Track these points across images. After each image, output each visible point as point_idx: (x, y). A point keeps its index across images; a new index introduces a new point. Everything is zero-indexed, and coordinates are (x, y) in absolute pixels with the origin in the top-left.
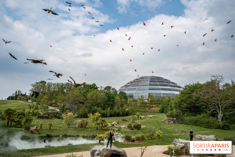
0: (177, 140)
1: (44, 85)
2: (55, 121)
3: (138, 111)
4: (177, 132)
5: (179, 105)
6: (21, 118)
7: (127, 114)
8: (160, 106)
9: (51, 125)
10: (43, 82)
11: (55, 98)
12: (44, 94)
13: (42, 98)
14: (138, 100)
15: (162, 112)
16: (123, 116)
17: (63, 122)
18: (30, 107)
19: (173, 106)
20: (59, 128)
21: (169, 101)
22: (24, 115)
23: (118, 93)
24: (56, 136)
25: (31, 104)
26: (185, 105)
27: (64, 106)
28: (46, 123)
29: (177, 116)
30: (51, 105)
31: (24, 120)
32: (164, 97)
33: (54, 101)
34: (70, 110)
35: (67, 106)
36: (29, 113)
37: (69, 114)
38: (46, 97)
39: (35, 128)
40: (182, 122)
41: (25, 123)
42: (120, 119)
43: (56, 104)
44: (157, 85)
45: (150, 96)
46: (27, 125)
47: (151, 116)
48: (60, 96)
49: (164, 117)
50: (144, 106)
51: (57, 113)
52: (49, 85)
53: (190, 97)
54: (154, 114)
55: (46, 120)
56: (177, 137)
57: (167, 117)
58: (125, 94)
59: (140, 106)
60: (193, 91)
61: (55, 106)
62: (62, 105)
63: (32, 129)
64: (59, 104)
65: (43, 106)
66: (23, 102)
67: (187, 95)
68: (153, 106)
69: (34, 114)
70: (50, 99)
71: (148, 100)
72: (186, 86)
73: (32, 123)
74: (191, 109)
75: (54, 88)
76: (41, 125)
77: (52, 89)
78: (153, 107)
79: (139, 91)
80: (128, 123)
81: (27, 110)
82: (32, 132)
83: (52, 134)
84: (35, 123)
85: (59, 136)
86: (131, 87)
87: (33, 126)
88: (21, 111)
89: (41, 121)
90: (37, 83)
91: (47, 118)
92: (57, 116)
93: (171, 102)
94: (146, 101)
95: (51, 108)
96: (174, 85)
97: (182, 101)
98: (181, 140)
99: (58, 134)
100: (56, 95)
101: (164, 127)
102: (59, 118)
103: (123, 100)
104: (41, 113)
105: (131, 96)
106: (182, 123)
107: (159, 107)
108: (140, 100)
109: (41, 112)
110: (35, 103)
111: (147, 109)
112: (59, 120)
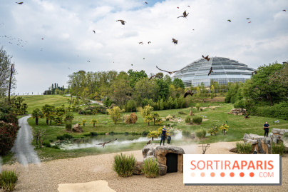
0: (247, 135)
1: (83, 75)
2: (99, 118)
3: (197, 101)
4: (247, 126)
5: (250, 93)
6: (61, 115)
7: (185, 106)
8: (226, 94)
9: (95, 122)
10: (82, 72)
11: (97, 91)
12: (85, 86)
13: (82, 92)
14: (198, 88)
15: (229, 102)
16: (179, 108)
17: (109, 118)
18: (70, 102)
19: (242, 93)
20: (104, 125)
21: (237, 88)
22: (64, 111)
23: (173, 80)
24: (101, 134)
25: (70, 99)
26: (259, 92)
27: (108, 100)
28: (89, 119)
29: (248, 106)
30: (93, 99)
31: (64, 117)
32: (230, 84)
33: (96, 94)
34: (116, 103)
35: (112, 99)
36: (69, 108)
37: (115, 108)
38: (87, 89)
39: (77, 125)
40: (255, 113)
41: (65, 120)
42: (176, 112)
43: (98, 97)
44: (222, 68)
45: (212, 82)
46: (68, 122)
47: (214, 107)
48: (102, 88)
49: (231, 107)
50: (206, 96)
51: (101, 107)
52: (89, 75)
53: (264, 82)
54: (218, 105)
55: (89, 116)
56: (248, 132)
57: (235, 107)
58: (181, 81)
59: (200, 95)
60: (269, 74)
61: (98, 100)
62: (106, 98)
63: (74, 126)
64: (102, 97)
65: (84, 100)
66: (61, 96)
67: (261, 80)
68: (217, 94)
69: (75, 110)
70: (92, 91)
71: (210, 87)
72: (259, 68)
73: (74, 120)
74: (266, 97)
75: (96, 79)
76: (84, 122)
77: (93, 80)
78: (216, 96)
79: (198, 78)
80: (186, 116)
81: (67, 106)
82: (74, 130)
83: (97, 132)
84: (77, 120)
85: (105, 134)
86: (187, 73)
87: (75, 124)
88: (60, 107)
89: (84, 118)
90: (75, 74)
91: (90, 114)
92: (101, 111)
93: (239, 89)
94: (208, 89)
95: (93, 102)
96: (244, 67)
97: (255, 87)
98: (252, 136)
99: (104, 132)
100: (99, 87)
101: (231, 119)
102: (104, 113)
103: (179, 88)
104: (83, 109)
105: (189, 84)
106: (254, 115)
107: (224, 96)
108: (200, 87)
109: (83, 107)
110: (75, 97)
111: (209, 99)
112: (104, 115)
